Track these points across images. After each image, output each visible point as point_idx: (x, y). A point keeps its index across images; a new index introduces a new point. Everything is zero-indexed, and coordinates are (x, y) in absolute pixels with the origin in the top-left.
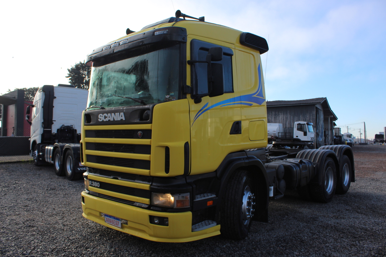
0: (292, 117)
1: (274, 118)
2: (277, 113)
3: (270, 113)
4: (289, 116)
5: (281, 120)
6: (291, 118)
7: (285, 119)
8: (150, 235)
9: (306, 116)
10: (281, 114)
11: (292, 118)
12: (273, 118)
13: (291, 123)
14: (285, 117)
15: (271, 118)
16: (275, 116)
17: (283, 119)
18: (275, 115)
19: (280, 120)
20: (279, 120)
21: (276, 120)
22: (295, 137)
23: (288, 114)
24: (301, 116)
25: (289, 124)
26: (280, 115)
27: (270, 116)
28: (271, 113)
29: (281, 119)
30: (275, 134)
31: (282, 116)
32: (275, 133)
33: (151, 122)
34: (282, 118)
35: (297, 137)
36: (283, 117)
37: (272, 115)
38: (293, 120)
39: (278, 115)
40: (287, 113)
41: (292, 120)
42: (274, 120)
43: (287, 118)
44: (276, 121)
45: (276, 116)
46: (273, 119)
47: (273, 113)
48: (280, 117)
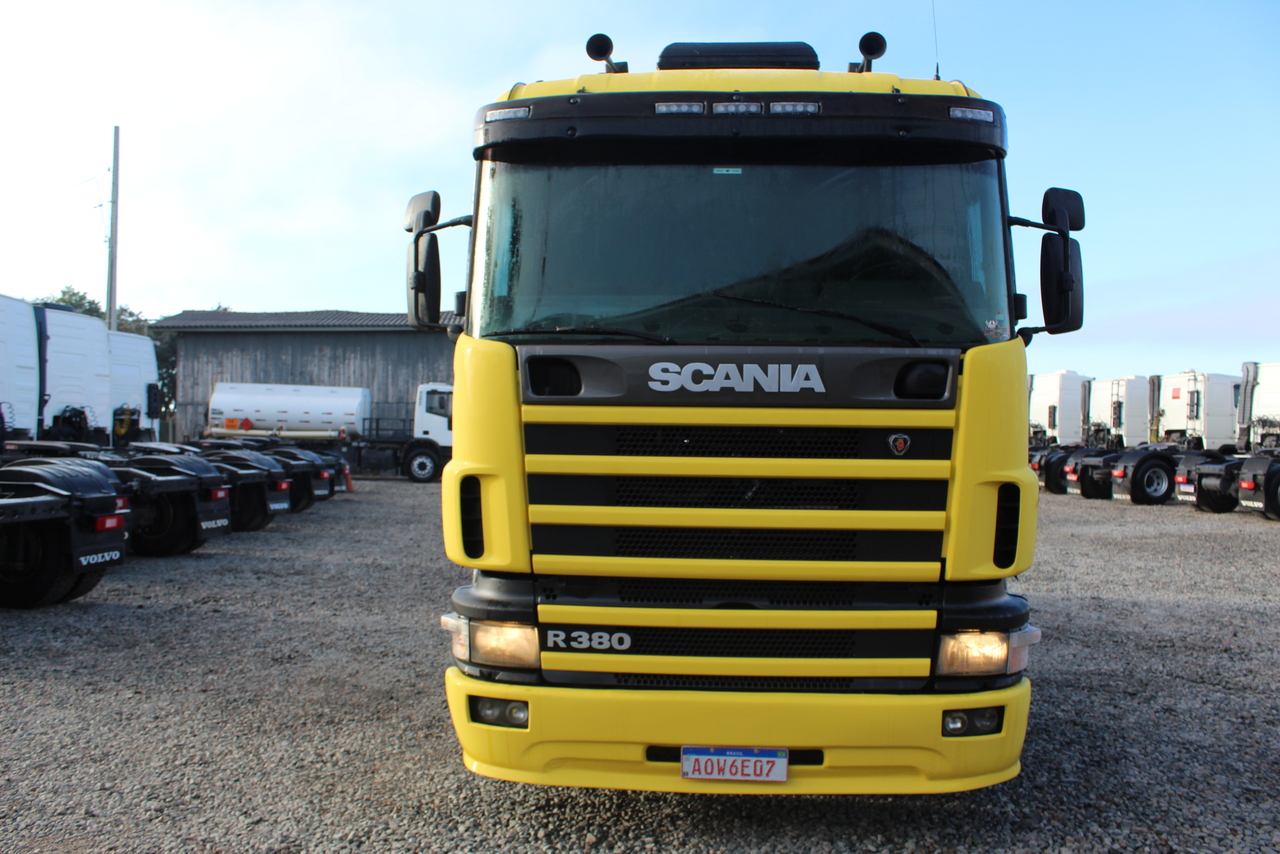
0: (390, 367)
1: (330, 368)
2: (340, 352)
3: (316, 353)
4: (380, 364)
5: (352, 377)
6: (387, 372)
7: (365, 375)
8: (933, 777)
9: (436, 366)
10: (353, 355)
11: (390, 373)
12: (327, 368)
13: (387, 389)
14: (368, 366)
15: (320, 369)
16: (333, 364)
17: (362, 375)
18: (334, 358)
19: (349, 377)
20: (346, 375)
21: (337, 377)
22: (418, 434)
23: (378, 357)
24: (420, 366)
25: (379, 390)
26: (349, 359)
27: (316, 361)
28: (320, 350)
29: (354, 372)
30: (353, 423)
31: (358, 362)
32: (352, 419)
33: (951, 404)
34: (358, 370)
35: (426, 433)
36: (361, 367)
37: (321, 360)
38: (393, 378)
39: (344, 360)
40: (373, 355)
41: (390, 376)
42: (329, 375)
43: (374, 371)
44: (334, 379)
45: (335, 361)
46: (326, 374)
47: (328, 351)
48: (349, 365)
